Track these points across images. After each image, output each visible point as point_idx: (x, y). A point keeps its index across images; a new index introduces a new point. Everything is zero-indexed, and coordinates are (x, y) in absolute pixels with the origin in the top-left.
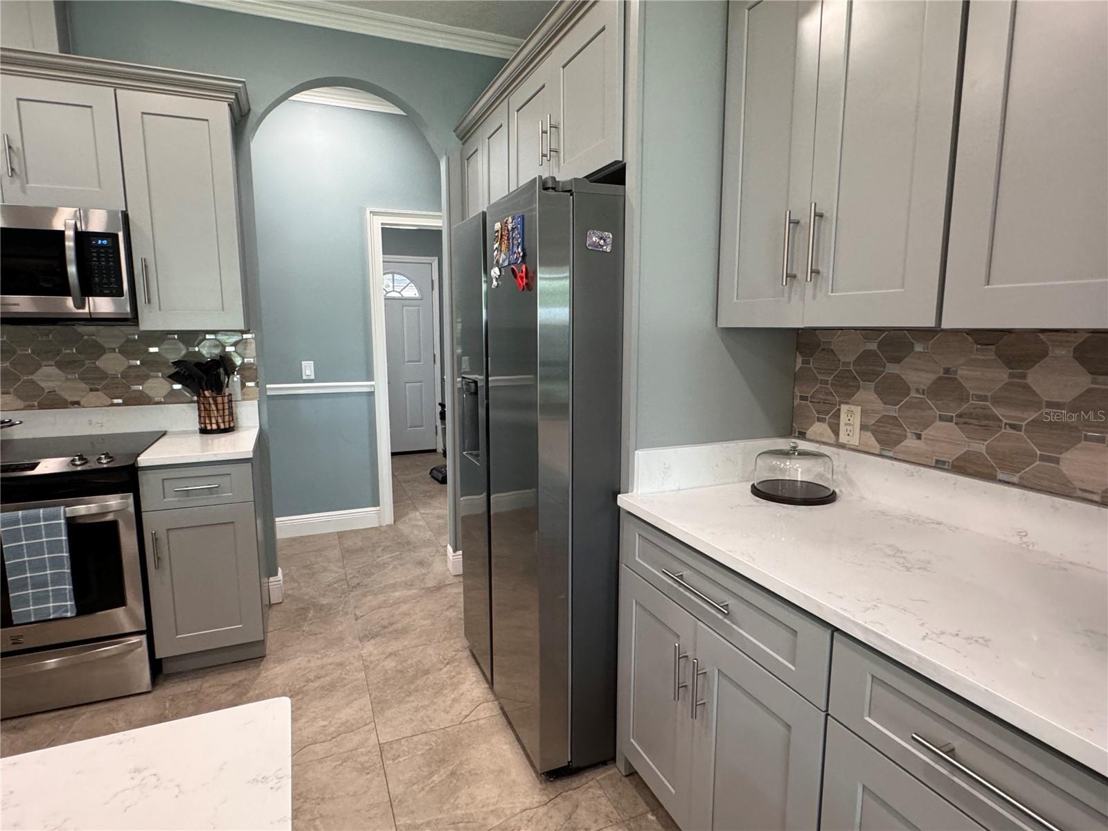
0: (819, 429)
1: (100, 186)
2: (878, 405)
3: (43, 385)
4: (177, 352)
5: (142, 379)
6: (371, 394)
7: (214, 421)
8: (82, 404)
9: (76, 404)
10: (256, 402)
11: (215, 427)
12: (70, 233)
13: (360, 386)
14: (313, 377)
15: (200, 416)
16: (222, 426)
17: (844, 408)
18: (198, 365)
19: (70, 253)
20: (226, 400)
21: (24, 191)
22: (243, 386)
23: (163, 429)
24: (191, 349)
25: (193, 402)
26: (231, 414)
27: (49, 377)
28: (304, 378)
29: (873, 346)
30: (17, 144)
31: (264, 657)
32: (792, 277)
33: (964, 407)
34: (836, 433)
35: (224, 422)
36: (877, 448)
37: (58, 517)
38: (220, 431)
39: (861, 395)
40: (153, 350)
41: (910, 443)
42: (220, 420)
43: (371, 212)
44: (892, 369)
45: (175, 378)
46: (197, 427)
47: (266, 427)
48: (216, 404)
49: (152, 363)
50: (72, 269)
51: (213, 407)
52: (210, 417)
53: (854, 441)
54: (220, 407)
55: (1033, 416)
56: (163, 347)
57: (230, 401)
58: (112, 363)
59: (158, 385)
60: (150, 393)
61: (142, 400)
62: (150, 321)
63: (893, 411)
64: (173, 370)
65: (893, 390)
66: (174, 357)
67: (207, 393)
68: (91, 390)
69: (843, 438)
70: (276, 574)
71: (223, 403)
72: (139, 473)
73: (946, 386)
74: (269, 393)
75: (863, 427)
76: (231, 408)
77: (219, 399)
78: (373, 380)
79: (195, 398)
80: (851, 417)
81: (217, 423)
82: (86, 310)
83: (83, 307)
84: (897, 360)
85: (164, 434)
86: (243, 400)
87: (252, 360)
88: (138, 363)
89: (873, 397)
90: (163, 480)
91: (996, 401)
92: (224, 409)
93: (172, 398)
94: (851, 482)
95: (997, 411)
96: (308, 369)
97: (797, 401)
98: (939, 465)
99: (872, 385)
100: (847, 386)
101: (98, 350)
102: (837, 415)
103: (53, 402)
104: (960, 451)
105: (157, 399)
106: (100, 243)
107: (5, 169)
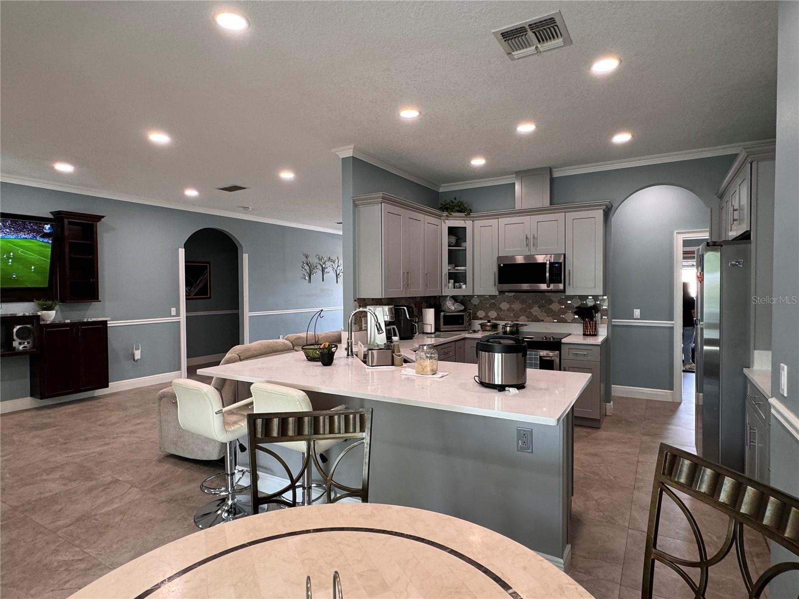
1: (558, 246)
3: (533, 313)
4: (577, 303)
5: (564, 313)
6: (672, 328)
7: (588, 331)
8: (545, 320)
9: (542, 321)
10: (606, 325)
11: (589, 333)
12: (548, 262)
13: (666, 323)
14: (639, 317)
15: (584, 329)
16: (592, 333)
18: (585, 308)
19: (548, 269)
20: (594, 323)
21: (536, 249)
22: (602, 318)
23: (570, 333)
24: (583, 302)
25: (581, 323)
26: (595, 329)
27: (536, 310)
28: (635, 317)
30: (536, 236)
31: (599, 428)
35: (592, 332)
37: (537, 355)
38: (590, 335)
40: (569, 302)
42: (591, 331)
43: (677, 233)
45: (576, 313)
46: (582, 333)
47: (610, 336)
48: (590, 324)
49: (568, 307)
50: (548, 274)
51: (589, 325)
52: (587, 329)
54: (592, 325)
56: (573, 301)
57: (596, 324)
58: (555, 307)
59: (570, 316)
60: (566, 318)
61: (564, 321)
62: (569, 292)
64: (575, 310)
66: (576, 305)
67: (587, 320)
68: (548, 316)
70: (610, 402)
71: (593, 324)
72: (562, 345)
74: (613, 324)
76: (596, 326)
77: (591, 322)
78: (673, 321)
79: (582, 322)
81: (590, 332)
82: (550, 288)
83: (549, 287)
85: (570, 334)
86: (601, 324)
87: (606, 307)
88: (564, 307)
90: (569, 349)
92: (593, 326)
93: (574, 321)
96: (637, 313)
101: (551, 302)
103: (536, 320)
105: (569, 321)
106: (557, 265)
107: (532, 244)
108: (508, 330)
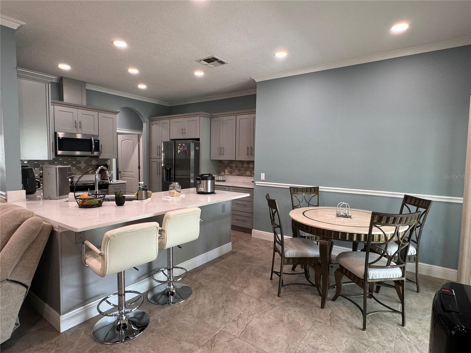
0: (223, 173)
1: (94, 130)
2: (229, 169)
12: (93, 139)
17: (226, 170)
19: (93, 143)
21: (82, 131)
29: (229, 162)
30: (81, 122)
32: (221, 154)
33: (238, 169)
34: (225, 173)
36: (230, 174)
39: (227, 168)
41: (233, 173)
44: (231, 165)
49: (90, 165)
50: (93, 146)
53: (227, 174)
55: (244, 169)
61: (87, 173)
63: (231, 170)
65: (231, 167)
66: (94, 164)
68: (78, 171)
69: (226, 174)
72: (109, 185)
73: (236, 166)
75: (228, 172)
80: (226, 171)
82: (94, 154)
84: (231, 164)
89: (229, 168)
91: (241, 168)
94: (227, 179)
95: (241, 169)
97: (219, 170)
98: (237, 175)
99: (228, 167)
100: (226, 167)
101: (80, 162)
102: (225, 171)
104: (238, 173)
106: (96, 141)
107: (79, 127)
108: (70, 181)
